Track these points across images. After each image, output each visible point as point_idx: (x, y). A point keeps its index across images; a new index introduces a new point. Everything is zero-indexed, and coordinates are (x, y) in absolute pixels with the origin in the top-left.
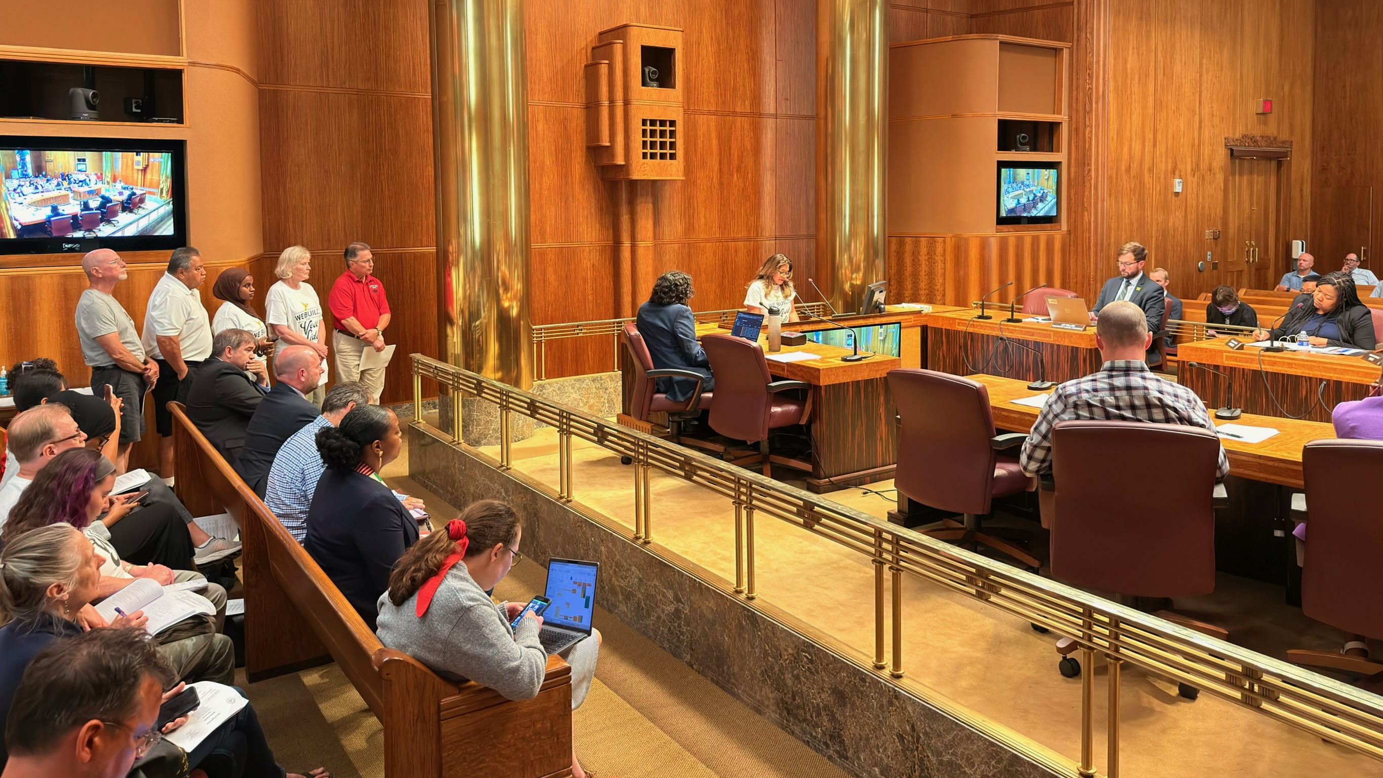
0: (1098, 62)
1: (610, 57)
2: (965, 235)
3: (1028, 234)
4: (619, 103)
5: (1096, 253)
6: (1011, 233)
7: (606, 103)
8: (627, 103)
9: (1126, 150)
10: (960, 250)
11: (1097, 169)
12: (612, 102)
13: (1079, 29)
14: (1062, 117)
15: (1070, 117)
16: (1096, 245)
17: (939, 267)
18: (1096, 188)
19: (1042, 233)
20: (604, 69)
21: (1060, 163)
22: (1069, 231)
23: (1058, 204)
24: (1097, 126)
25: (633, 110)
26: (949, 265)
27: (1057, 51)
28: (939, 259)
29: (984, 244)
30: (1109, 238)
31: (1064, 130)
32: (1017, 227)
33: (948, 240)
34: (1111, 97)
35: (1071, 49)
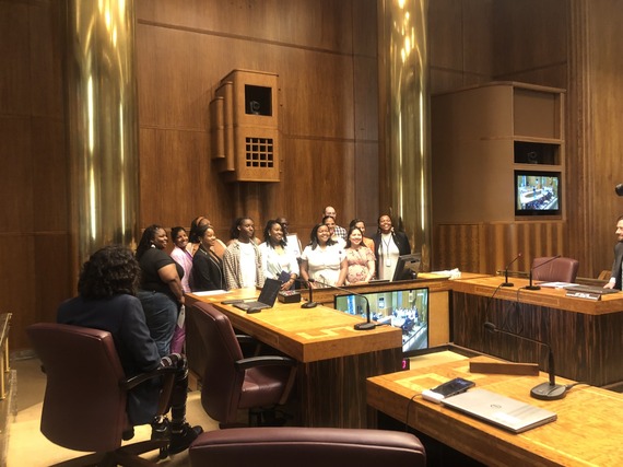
0: (586, 102)
1: (224, 94)
2: (493, 223)
3: (538, 222)
4: (231, 127)
5: (588, 235)
6: (526, 222)
7: (222, 127)
8: (235, 126)
9: (608, 165)
10: (489, 232)
11: (587, 177)
12: (226, 126)
13: (571, 79)
14: (561, 141)
15: (567, 142)
16: (588, 230)
17: (475, 245)
18: (587, 190)
19: (549, 223)
20: (220, 103)
21: (560, 173)
22: (568, 221)
23: (559, 201)
24: (587, 147)
25: (240, 131)
26: (482, 244)
27: (556, 95)
28: (474, 239)
29: (506, 228)
30: (597, 225)
31: (563, 148)
32: (530, 217)
33: (480, 226)
34: (596, 126)
35: (566, 94)
